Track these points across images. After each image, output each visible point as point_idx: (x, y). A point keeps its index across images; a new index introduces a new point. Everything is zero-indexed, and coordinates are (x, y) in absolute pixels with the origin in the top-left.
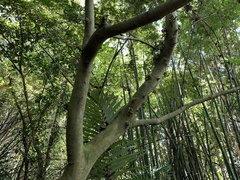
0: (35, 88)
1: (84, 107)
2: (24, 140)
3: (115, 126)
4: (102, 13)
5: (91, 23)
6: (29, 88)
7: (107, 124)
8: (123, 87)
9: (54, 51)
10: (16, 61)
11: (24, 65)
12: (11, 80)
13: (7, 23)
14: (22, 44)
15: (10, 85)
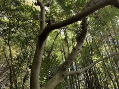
0: (17, 52)
1: (40, 67)
2: (10, 79)
3: (57, 76)
4: (50, 14)
5: (43, 22)
6: (14, 52)
7: (53, 75)
8: (61, 51)
9: (26, 33)
10: (7, 39)
11: (11, 41)
12: (4, 48)
13: (3, 20)
14: (10, 30)
15: (3, 51)
